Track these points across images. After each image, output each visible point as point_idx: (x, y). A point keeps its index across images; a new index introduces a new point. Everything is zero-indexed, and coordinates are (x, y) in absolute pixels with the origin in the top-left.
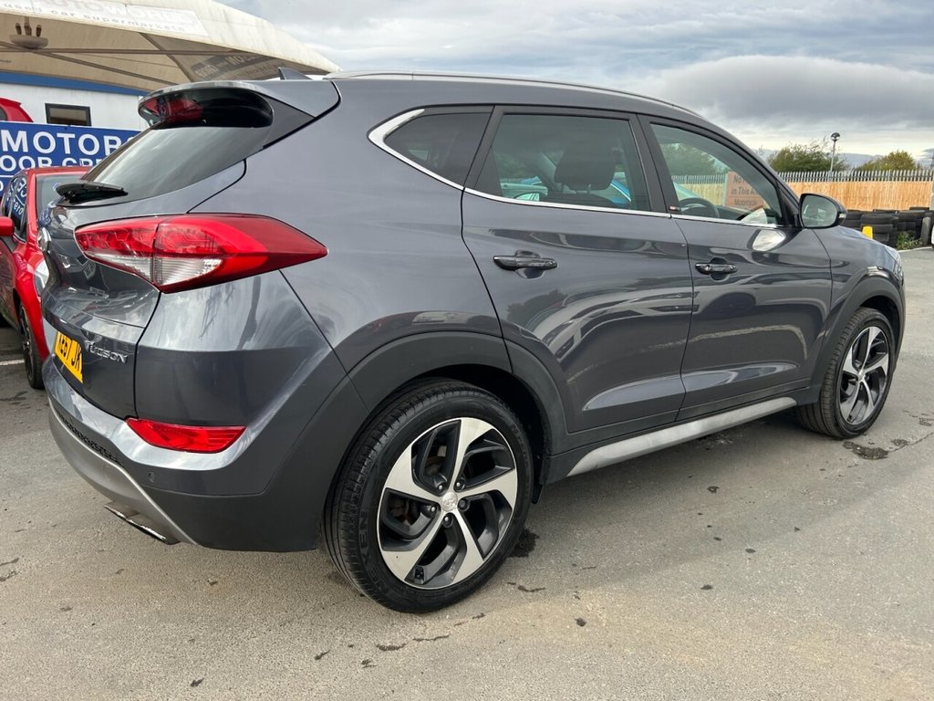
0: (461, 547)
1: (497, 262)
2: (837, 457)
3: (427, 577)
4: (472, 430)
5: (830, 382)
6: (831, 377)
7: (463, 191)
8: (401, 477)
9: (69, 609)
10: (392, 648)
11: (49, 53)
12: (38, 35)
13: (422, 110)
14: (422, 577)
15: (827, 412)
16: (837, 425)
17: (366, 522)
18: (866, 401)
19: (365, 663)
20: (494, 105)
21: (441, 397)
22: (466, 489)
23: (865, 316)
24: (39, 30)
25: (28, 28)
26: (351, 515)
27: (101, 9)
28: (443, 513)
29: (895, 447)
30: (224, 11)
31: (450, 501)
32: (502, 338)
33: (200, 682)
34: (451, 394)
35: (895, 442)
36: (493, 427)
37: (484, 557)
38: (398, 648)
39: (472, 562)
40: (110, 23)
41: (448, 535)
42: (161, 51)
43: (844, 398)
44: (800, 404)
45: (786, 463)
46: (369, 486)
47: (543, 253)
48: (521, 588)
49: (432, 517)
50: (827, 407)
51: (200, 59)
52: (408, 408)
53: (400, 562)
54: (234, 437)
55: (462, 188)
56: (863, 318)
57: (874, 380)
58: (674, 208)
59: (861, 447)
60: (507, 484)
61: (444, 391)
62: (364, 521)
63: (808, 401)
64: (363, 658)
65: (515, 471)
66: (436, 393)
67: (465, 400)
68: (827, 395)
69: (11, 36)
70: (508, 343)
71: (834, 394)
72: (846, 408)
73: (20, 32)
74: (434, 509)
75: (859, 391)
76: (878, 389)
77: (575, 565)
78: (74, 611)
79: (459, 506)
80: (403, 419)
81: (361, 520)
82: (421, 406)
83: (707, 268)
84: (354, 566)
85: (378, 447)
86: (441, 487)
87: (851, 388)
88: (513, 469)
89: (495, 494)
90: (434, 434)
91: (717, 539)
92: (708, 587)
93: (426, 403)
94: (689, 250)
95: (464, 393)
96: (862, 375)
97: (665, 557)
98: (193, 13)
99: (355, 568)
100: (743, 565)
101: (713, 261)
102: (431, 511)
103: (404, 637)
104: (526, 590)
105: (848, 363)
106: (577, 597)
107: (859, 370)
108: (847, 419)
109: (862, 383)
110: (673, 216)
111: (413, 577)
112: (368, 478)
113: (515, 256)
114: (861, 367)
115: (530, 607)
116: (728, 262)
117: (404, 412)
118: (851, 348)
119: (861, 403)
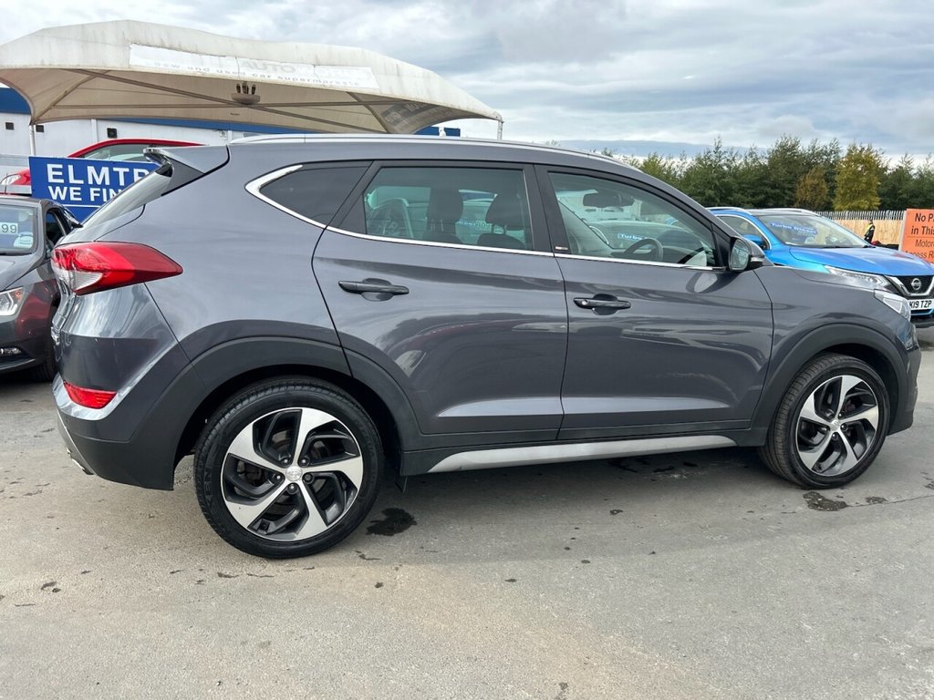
0: (304, 513)
1: (340, 285)
2: (795, 501)
3: (271, 530)
4: (312, 419)
5: (781, 427)
6: (782, 421)
7: (325, 229)
8: (243, 445)
9: (52, 517)
11: (263, 108)
12: (253, 93)
13: (301, 166)
14: (267, 529)
15: (781, 457)
16: (794, 472)
17: (211, 476)
18: (844, 452)
19: (200, 582)
20: (374, 160)
21: (283, 389)
22: (309, 466)
23: (834, 364)
24: (254, 88)
25: (245, 87)
27: (293, 70)
28: (287, 482)
29: (864, 502)
30: (397, 65)
31: (294, 473)
32: (341, 346)
33: (89, 572)
34: (293, 387)
35: (868, 500)
36: (334, 419)
37: (327, 524)
38: (230, 577)
39: (314, 526)
40: (298, 82)
41: (292, 498)
42: (359, 103)
43: (807, 446)
44: (741, 445)
45: (720, 501)
46: (213, 448)
47: (396, 280)
49: (277, 484)
50: (780, 452)
52: (253, 395)
53: (244, 514)
54: (109, 399)
55: (324, 226)
56: (829, 365)
57: (856, 432)
58: (560, 248)
59: (824, 499)
60: (353, 468)
61: (288, 385)
63: (753, 443)
64: (201, 578)
65: (361, 458)
66: (280, 386)
67: (306, 394)
68: (779, 439)
69: (233, 94)
70: (346, 351)
71: (787, 440)
72: (809, 458)
73: (239, 92)
74: (279, 477)
75: (831, 441)
76: (864, 443)
77: (422, 548)
78: (54, 520)
79: (303, 478)
80: (245, 402)
81: (206, 474)
82: (263, 394)
83: (584, 303)
84: (202, 508)
85: (222, 421)
86: (286, 461)
87: (818, 437)
88: (358, 456)
89: (340, 475)
90: (276, 417)
91: (568, 549)
92: (512, 581)
93: (269, 392)
94: (565, 286)
95: (306, 388)
96: (836, 425)
97: (504, 553)
98: (369, 69)
99: (203, 510)
100: (565, 571)
101: (598, 297)
102: (276, 479)
103: (242, 571)
104: (364, 558)
105: (809, 409)
106: (397, 569)
107: (829, 419)
108: (813, 469)
109: (836, 434)
110: (556, 255)
111: (256, 527)
112: (212, 443)
113: (363, 282)
114: (833, 416)
115: (353, 569)
116: (619, 298)
117: (248, 397)
118: (812, 395)
119: (835, 455)
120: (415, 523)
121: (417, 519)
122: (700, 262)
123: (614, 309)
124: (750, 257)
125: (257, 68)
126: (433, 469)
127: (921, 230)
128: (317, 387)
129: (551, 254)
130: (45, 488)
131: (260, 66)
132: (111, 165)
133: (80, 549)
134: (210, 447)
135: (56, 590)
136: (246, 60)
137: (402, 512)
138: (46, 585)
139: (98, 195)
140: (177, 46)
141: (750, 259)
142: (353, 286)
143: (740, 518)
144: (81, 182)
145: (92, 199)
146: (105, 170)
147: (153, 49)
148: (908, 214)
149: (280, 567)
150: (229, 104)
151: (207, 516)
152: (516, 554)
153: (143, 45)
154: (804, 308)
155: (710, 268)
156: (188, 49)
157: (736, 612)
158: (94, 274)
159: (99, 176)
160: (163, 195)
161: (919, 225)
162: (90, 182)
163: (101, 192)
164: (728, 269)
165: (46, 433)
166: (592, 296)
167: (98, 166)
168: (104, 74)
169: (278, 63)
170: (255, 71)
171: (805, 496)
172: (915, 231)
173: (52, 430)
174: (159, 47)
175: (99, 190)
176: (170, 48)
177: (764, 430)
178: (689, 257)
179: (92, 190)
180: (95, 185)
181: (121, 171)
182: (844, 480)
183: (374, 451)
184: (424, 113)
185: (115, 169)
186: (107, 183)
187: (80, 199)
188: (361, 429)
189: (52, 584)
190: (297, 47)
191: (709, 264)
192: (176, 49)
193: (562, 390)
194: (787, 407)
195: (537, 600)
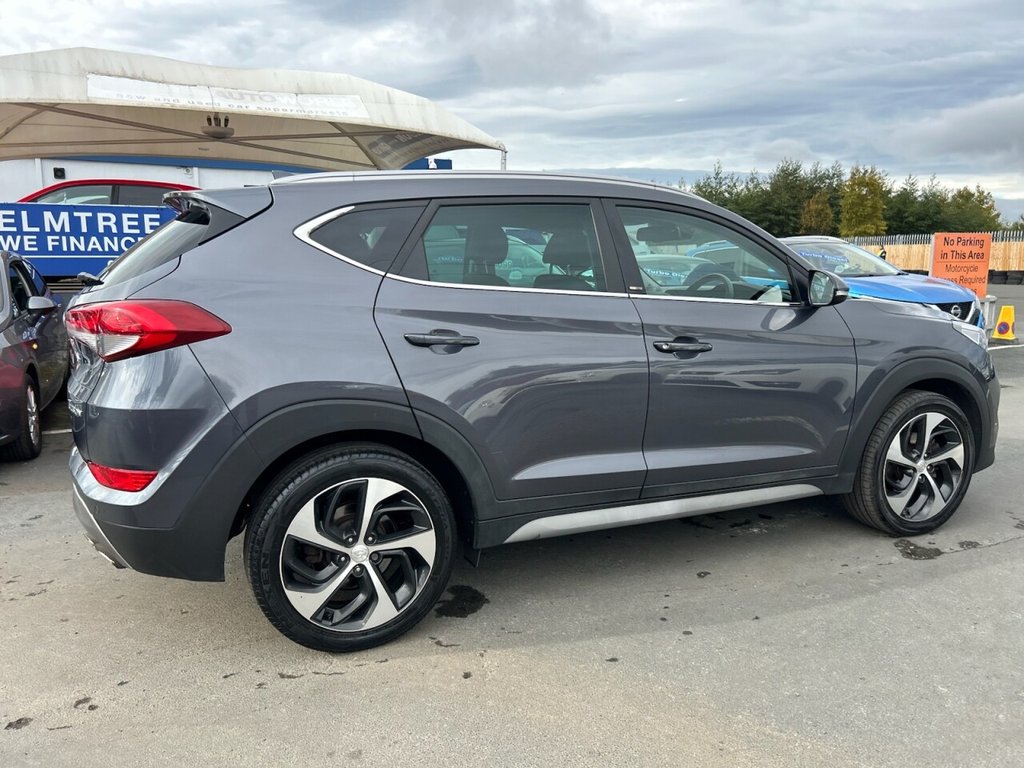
0: (373, 597)
1: (406, 338)
2: (885, 550)
3: (336, 619)
4: (379, 490)
5: (868, 471)
6: (869, 465)
7: (384, 276)
8: (304, 525)
9: (67, 620)
10: (289, 677)
11: (237, 141)
12: (226, 126)
13: (353, 207)
14: (332, 619)
15: (870, 504)
16: (884, 519)
17: (268, 562)
18: (931, 495)
19: (260, 685)
20: (431, 199)
21: (346, 458)
22: (377, 543)
23: (917, 401)
24: (227, 120)
25: (217, 120)
26: (254, 554)
27: (274, 100)
28: (352, 564)
29: (959, 548)
30: (388, 93)
31: (360, 553)
32: (410, 406)
33: (126, 683)
34: (357, 456)
35: (962, 544)
36: (404, 488)
37: (398, 609)
38: (295, 677)
39: (384, 612)
40: (280, 113)
41: (358, 582)
42: (343, 134)
43: (894, 490)
44: (827, 493)
45: (810, 555)
46: (271, 530)
47: (465, 330)
48: (439, 643)
49: (341, 567)
50: (868, 498)
51: (375, 138)
52: (312, 466)
53: (306, 603)
54: (149, 479)
55: (383, 273)
56: (914, 403)
57: (942, 472)
58: (634, 288)
59: (916, 546)
60: (424, 543)
61: (351, 453)
62: (265, 560)
63: (838, 490)
64: (261, 681)
65: (433, 531)
66: (342, 455)
67: (373, 462)
68: (867, 485)
69: (203, 127)
70: (416, 412)
71: (875, 484)
72: (897, 503)
73: (210, 124)
74: (343, 559)
75: (919, 483)
76: (950, 484)
77: (503, 629)
78: (69, 622)
79: (370, 558)
80: (305, 475)
81: (263, 560)
82: (324, 465)
83: (665, 347)
84: (259, 600)
85: (280, 498)
86: (351, 540)
87: (906, 480)
88: (430, 529)
89: (410, 551)
90: (339, 491)
91: (664, 619)
92: (614, 660)
93: (330, 462)
94: (644, 329)
95: (372, 456)
96: (922, 466)
97: (596, 629)
98: (358, 97)
99: (260, 602)
100: (668, 644)
101: (679, 339)
102: (340, 560)
103: (306, 670)
104: (441, 645)
105: (895, 452)
106: (482, 655)
107: (915, 460)
108: (902, 514)
109: (923, 475)
110: (632, 296)
111: (320, 617)
112: (269, 524)
113: (430, 334)
114: (919, 457)
115: (433, 659)
116: (700, 341)
117: (308, 469)
118: (898, 435)
119: (923, 498)
120: (487, 601)
121: (488, 597)
122: (775, 297)
123: (694, 353)
124: (836, 290)
125: (233, 98)
126: (508, 540)
127: (950, 254)
128: (384, 453)
129: (626, 295)
130: (48, 587)
131: (236, 95)
132: (70, 209)
133: (110, 657)
134: (266, 531)
135: (92, 708)
136: (220, 89)
137: (469, 589)
138: (79, 702)
139: (57, 243)
140: (139, 74)
141: (835, 293)
142: (419, 339)
143: (836, 574)
144: (37, 230)
145: (50, 249)
146: (64, 216)
147: (113, 78)
148: (936, 238)
149: (349, 662)
150: (200, 138)
151: (264, 609)
152: (611, 630)
153: (102, 74)
154: (886, 342)
155: (787, 304)
156: (153, 78)
157: (864, 679)
158: (124, 336)
159: (57, 222)
160: (200, 244)
161: (948, 249)
162: (48, 229)
163: (60, 241)
164: (807, 304)
165: (35, 521)
166: (672, 339)
167: (56, 211)
168: (53, 107)
169: (256, 93)
170: (231, 102)
171: (896, 545)
172: (944, 255)
173: (40, 516)
174: (120, 76)
175: (57, 238)
176: (133, 78)
177: (852, 474)
178: (761, 293)
179: (50, 238)
180: (53, 232)
181: (83, 216)
182: (933, 524)
183: (447, 522)
184: (418, 144)
185: (76, 214)
186: (67, 229)
187: (36, 249)
188: (433, 498)
189: (86, 700)
190: (275, 74)
191: (784, 300)
192: (139, 79)
193: (643, 444)
194: (873, 450)
195: (647, 680)
